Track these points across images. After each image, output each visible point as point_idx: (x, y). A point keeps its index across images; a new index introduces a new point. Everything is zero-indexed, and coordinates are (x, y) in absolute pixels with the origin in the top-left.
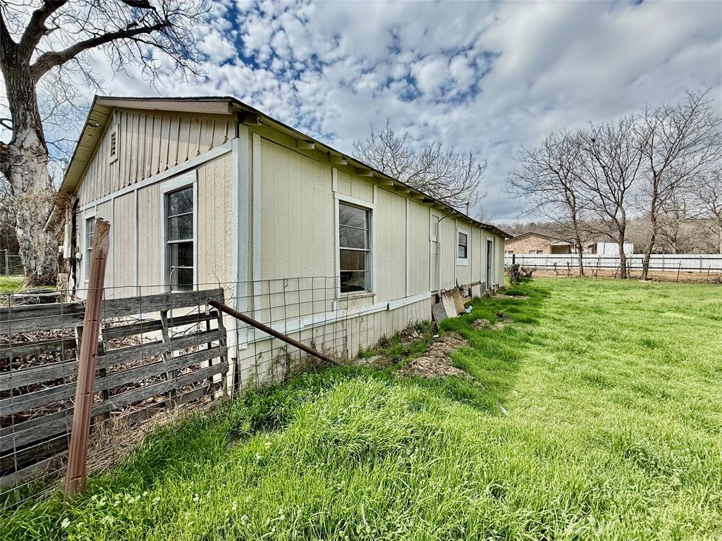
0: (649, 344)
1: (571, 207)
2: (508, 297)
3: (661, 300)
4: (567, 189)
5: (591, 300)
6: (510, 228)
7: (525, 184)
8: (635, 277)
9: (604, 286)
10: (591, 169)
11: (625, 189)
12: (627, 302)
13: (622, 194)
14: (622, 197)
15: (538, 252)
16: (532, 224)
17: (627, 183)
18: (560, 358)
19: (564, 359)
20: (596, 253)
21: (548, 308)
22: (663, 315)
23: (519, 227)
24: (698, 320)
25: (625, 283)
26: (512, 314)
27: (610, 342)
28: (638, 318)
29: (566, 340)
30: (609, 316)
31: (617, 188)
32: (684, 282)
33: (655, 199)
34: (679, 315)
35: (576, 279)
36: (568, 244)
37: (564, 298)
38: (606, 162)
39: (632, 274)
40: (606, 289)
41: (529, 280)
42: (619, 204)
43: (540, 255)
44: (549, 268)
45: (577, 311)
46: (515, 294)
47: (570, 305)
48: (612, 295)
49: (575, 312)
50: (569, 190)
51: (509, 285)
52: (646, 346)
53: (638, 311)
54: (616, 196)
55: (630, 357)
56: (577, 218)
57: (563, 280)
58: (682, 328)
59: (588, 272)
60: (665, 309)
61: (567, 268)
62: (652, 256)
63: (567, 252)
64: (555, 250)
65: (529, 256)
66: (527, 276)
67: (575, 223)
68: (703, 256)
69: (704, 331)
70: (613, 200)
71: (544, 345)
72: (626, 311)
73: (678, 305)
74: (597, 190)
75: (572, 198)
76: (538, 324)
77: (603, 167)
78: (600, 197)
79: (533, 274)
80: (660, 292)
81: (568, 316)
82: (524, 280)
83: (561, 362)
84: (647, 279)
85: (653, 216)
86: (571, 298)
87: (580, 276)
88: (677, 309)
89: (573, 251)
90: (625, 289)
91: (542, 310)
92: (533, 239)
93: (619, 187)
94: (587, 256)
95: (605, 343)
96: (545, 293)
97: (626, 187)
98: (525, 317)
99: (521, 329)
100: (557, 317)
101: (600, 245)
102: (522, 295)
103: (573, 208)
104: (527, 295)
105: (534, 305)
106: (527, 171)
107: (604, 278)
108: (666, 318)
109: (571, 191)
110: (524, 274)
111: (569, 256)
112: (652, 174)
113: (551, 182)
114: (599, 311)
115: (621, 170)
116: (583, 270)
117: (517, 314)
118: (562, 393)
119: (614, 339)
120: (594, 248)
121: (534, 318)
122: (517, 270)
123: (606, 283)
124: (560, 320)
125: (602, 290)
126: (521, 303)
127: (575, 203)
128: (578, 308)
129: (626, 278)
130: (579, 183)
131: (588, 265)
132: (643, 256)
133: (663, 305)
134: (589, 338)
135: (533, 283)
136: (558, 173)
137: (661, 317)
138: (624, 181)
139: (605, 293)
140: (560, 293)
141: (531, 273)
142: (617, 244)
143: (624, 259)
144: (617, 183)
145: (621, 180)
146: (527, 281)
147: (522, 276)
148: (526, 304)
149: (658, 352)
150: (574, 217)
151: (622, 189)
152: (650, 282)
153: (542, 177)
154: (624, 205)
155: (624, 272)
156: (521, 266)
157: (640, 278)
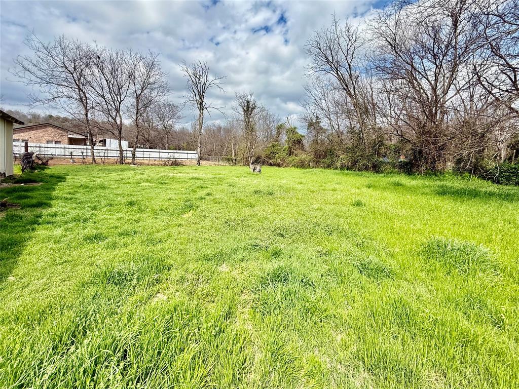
0: (131, 203)
1: (84, 106)
2: (16, 185)
3: (141, 176)
4: (80, 90)
5: (99, 180)
6: (24, 116)
7: (40, 74)
8: (128, 163)
9: (109, 170)
10: (98, 79)
11: (121, 101)
12: (122, 179)
13: (120, 103)
14: (120, 107)
15: (56, 142)
16: (51, 116)
17: (122, 97)
18: (66, 230)
19: (71, 229)
20: (105, 146)
21: (61, 190)
22: (140, 185)
23: (35, 117)
24: (156, 186)
25: (123, 166)
26: (19, 201)
27: (108, 208)
28: (127, 189)
29: (73, 214)
30: (109, 190)
31: (116, 98)
32: (152, 165)
33: (137, 112)
34: (147, 184)
35: (89, 166)
36: (83, 137)
37: (78, 181)
38: (109, 77)
39: (127, 161)
40: (110, 171)
41: (45, 168)
42: (118, 111)
43: (57, 146)
44: (67, 157)
45: (87, 189)
46: (26, 181)
47: (81, 185)
48: (114, 176)
49: (85, 190)
50: (82, 91)
51: (20, 173)
52: (129, 206)
53: (127, 185)
54: (116, 105)
55: (120, 215)
56: (89, 115)
57: (78, 167)
58: (148, 191)
59: (98, 159)
60: (142, 181)
61: (82, 157)
62: (137, 149)
63: (83, 144)
64: (72, 141)
65: (47, 145)
66: (43, 164)
67: (87, 120)
68: (161, 151)
69: (157, 191)
70: (114, 107)
71: (53, 223)
72: (120, 185)
73: (147, 178)
74: (103, 97)
75: (84, 98)
76: (50, 206)
77: (107, 81)
78: (105, 103)
79: (49, 162)
80: (141, 172)
81: (79, 195)
82: (40, 168)
83: (68, 233)
84: (134, 164)
85: (137, 122)
86: (83, 179)
87: (92, 163)
88: (148, 181)
89: (88, 144)
90: (122, 171)
91: (54, 193)
92: (50, 129)
93: (117, 98)
94: (99, 148)
95: (105, 209)
96: (61, 178)
97: (122, 100)
98: (34, 201)
99: (28, 214)
100: (70, 196)
101: (108, 140)
102: (35, 181)
103: (86, 107)
104: (41, 181)
105: (47, 189)
106: (41, 61)
107: (109, 164)
108: (142, 186)
109: (84, 93)
110: (40, 162)
111: (85, 147)
112: (135, 95)
113: (66, 80)
114: (103, 187)
115: (119, 87)
116: (94, 158)
117: (26, 200)
118: (65, 258)
119: (111, 205)
120: (104, 142)
121: (45, 201)
122: (31, 158)
123: (110, 167)
124: (71, 199)
125: (107, 172)
126: (33, 190)
127: (87, 103)
128: (88, 187)
129: (123, 164)
130: (90, 88)
131: (98, 155)
132: (132, 149)
133: (141, 179)
134: (94, 208)
135: (50, 170)
136: (72, 74)
137: (139, 186)
138: (120, 95)
139: (110, 175)
140: (75, 177)
141: (47, 161)
142: (117, 141)
143: (121, 151)
144: (116, 95)
145: (119, 94)
146: (43, 169)
147: (37, 164)
148: (39, 190)
149: (135, 207)
150: (87, 115)
151: (120, 101)
152: (136, 166)
153: (58, 73)
154: (121, 113)
155: (122, 160)
156: (35, 154)
157: (131, 164)
